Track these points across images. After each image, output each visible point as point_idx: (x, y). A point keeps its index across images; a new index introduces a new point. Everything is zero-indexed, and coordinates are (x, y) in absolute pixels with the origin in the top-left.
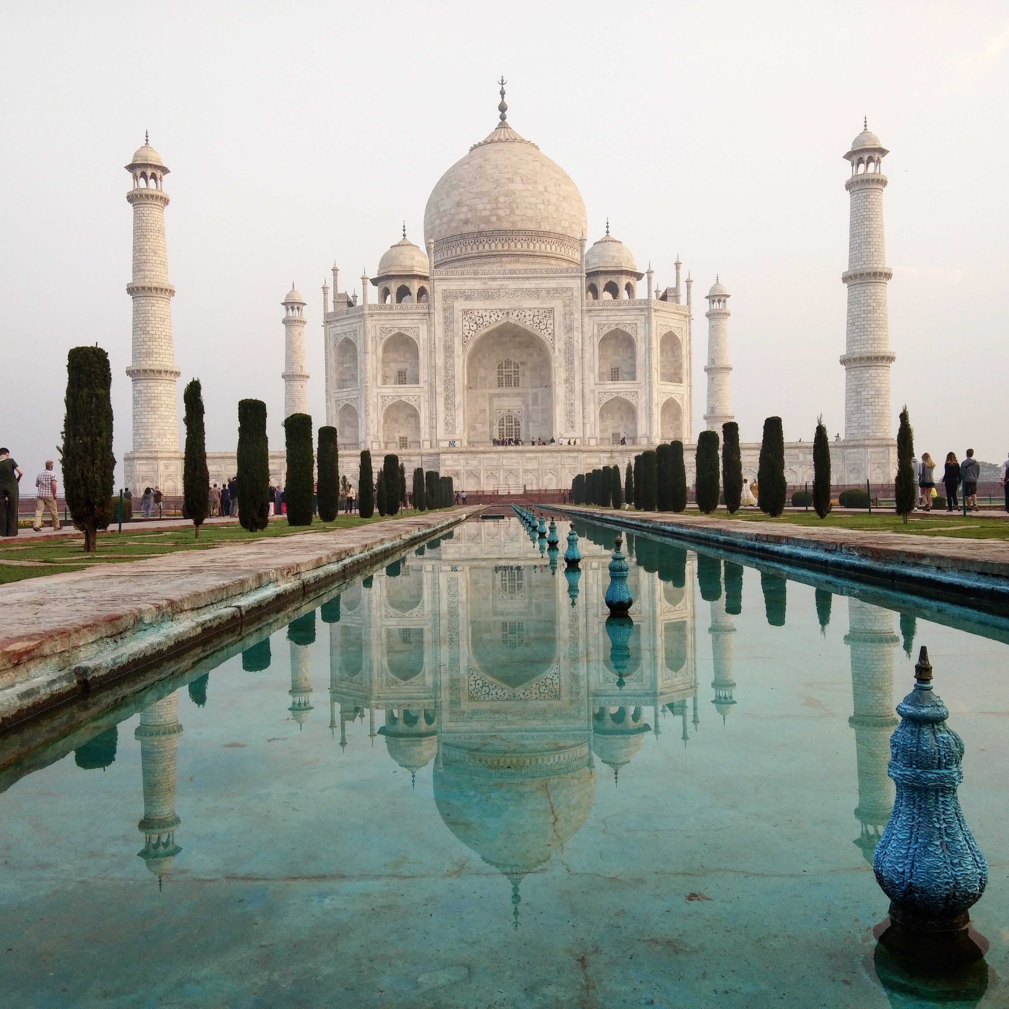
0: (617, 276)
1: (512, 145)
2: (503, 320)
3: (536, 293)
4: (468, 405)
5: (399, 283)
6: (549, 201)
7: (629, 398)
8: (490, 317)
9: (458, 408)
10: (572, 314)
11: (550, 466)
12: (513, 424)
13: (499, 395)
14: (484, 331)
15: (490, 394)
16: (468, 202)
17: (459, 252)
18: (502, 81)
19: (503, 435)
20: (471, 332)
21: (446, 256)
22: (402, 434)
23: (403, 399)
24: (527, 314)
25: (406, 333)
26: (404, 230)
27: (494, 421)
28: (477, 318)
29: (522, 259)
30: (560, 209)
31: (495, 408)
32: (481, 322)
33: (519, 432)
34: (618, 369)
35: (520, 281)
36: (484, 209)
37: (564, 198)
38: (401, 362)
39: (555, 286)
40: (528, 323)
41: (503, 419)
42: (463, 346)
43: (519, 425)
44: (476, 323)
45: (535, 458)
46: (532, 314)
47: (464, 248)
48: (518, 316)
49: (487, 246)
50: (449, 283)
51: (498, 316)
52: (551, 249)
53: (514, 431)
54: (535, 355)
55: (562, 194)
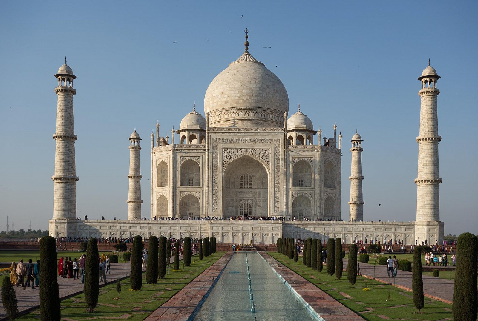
0: (303, 132)
1: (251, 64)
2: (244, 154)
3: (262, 140)
4: (225, 197)
5: (191, 134)
6: (269, 93)
7: (308, 196)
8: (237, 152)
9: (219, 199)
10: (279, 151)
11: (267, 231)
12: (248, 207)
13: (241, 192)
14: (233, 159)
15: (236, 191)
16: (227, 92)
17: (222, 117)
18: (247, 31)
19: (243, 213)
20: (227, 159)
21: (215, 119)
22: (190, 211)
23: (192, 193)
24: (256, 151)
25: (193, 159)
26: (194, 106)
27: (238, 206)
28: (231, 153)
29: (254, 122)
30: (275, 97)
31: (238, 198)
32: (232, 155)
33: (251, 211)
34: (303, 180)
35: (253, 134)
36: (236, 96)
37: (277, 91)
38: (190, 174)
39: (271, 137)
40: (257, 156)
41: (243, 204)
42: (223, 167)
43: (251, 208)
44: (230, 155)
45: (259, 227)
46: (259, 151)
47: (225, 116)
48: (251, 152)
49: (237, 115)
50: (217, 135)
51: (241, 152)
52: (270, 117)
53: (248, 211)
54: (260, 172)
55: (276, 89)
